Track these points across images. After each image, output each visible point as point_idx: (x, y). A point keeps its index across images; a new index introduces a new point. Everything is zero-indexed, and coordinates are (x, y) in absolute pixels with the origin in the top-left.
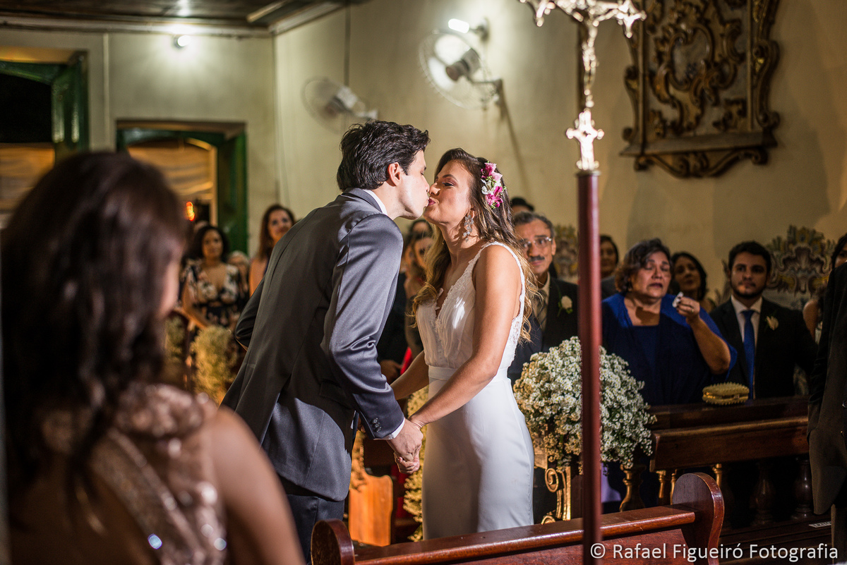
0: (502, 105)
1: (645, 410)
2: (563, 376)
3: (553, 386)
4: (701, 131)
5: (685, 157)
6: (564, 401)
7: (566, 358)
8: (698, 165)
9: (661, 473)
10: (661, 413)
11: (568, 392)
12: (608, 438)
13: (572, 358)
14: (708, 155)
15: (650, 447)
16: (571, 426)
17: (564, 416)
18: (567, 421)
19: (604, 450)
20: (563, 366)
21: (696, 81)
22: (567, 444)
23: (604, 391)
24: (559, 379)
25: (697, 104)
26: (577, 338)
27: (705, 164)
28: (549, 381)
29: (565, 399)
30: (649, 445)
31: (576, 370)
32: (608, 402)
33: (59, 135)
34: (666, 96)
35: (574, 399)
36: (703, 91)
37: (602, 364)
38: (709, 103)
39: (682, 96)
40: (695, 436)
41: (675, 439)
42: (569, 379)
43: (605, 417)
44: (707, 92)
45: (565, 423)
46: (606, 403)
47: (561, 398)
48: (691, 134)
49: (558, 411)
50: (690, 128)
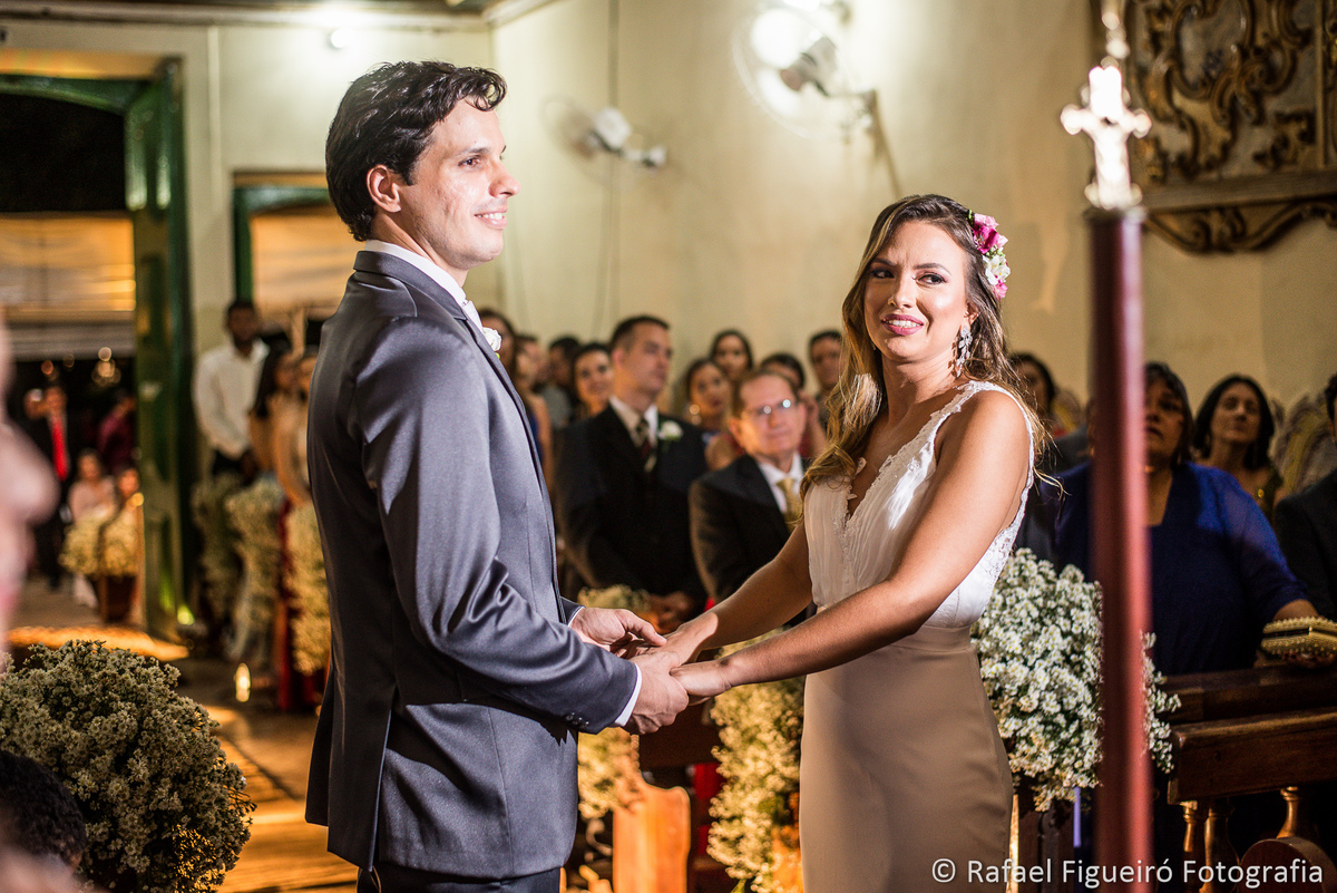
0: (877, 133)
1: (1158, 686)
2: (1002, 625)
3: (986, 645)
4: (1234, 170)
5: (1203, 217)
6: (1006, 673)
7: (1009, 590)
8: (1227, 231)
9: (1188, 805)
10: (1186, 692)
11: (1013, 655)
12: (1091, 744)
13: (1020, 591)
14: (1245, 213)
15: (1170, 757)
16: (1020, 722)
17: (1008, 701)
18: (1012, 711)
19: (1082, 766)
20: (1004, 605)
21: (1222, 82)
22: (1011, 755)
23: (1082, 653)
24: (997, 631)
25: (1225, 123)
26: (1028, 551)
27: (1239, 228)
28: (977, 636)
29: (1009, 671)
30: (1167, 753)
31: (1029, 614)
32: (1089, 674)
33: (137, 197)
34: (1168, 110)
35: (1026, 670)
36: (1234, 99)
37: (1077, 601)
38: (1247, 120)
39: (1195, 108)
40: (1252, 735)
41: (1215, 741)
42: (1016, 631)
43: (1084, 702)
44: (1242, 101)
45: (1008, 716)
46: (1085, 675)
47: (1001, 667)
48: (1213, 176)
49: (994, 692)
50: (1211, 165)
